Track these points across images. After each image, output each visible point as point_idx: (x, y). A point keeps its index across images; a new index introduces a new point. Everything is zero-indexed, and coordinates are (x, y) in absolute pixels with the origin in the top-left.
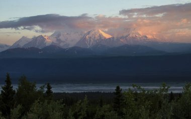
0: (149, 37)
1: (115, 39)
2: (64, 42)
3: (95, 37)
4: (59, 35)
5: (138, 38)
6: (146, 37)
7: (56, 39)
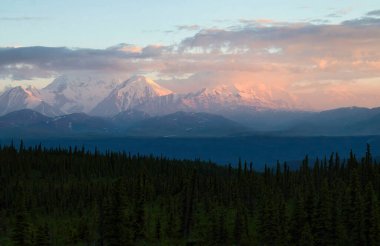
0: (245, 96)
1: (175, 98)
2: (71, 101)
3: (135, 94)
4: (62, 87)
5: (222, 99)
6: (238, 96)
7: (54, 95)
